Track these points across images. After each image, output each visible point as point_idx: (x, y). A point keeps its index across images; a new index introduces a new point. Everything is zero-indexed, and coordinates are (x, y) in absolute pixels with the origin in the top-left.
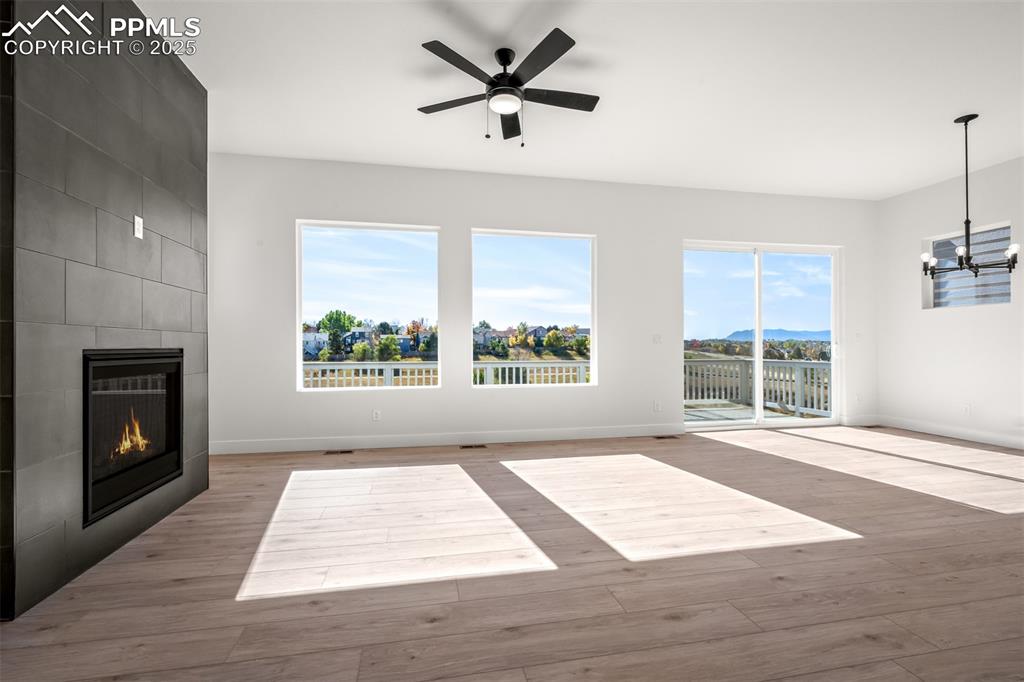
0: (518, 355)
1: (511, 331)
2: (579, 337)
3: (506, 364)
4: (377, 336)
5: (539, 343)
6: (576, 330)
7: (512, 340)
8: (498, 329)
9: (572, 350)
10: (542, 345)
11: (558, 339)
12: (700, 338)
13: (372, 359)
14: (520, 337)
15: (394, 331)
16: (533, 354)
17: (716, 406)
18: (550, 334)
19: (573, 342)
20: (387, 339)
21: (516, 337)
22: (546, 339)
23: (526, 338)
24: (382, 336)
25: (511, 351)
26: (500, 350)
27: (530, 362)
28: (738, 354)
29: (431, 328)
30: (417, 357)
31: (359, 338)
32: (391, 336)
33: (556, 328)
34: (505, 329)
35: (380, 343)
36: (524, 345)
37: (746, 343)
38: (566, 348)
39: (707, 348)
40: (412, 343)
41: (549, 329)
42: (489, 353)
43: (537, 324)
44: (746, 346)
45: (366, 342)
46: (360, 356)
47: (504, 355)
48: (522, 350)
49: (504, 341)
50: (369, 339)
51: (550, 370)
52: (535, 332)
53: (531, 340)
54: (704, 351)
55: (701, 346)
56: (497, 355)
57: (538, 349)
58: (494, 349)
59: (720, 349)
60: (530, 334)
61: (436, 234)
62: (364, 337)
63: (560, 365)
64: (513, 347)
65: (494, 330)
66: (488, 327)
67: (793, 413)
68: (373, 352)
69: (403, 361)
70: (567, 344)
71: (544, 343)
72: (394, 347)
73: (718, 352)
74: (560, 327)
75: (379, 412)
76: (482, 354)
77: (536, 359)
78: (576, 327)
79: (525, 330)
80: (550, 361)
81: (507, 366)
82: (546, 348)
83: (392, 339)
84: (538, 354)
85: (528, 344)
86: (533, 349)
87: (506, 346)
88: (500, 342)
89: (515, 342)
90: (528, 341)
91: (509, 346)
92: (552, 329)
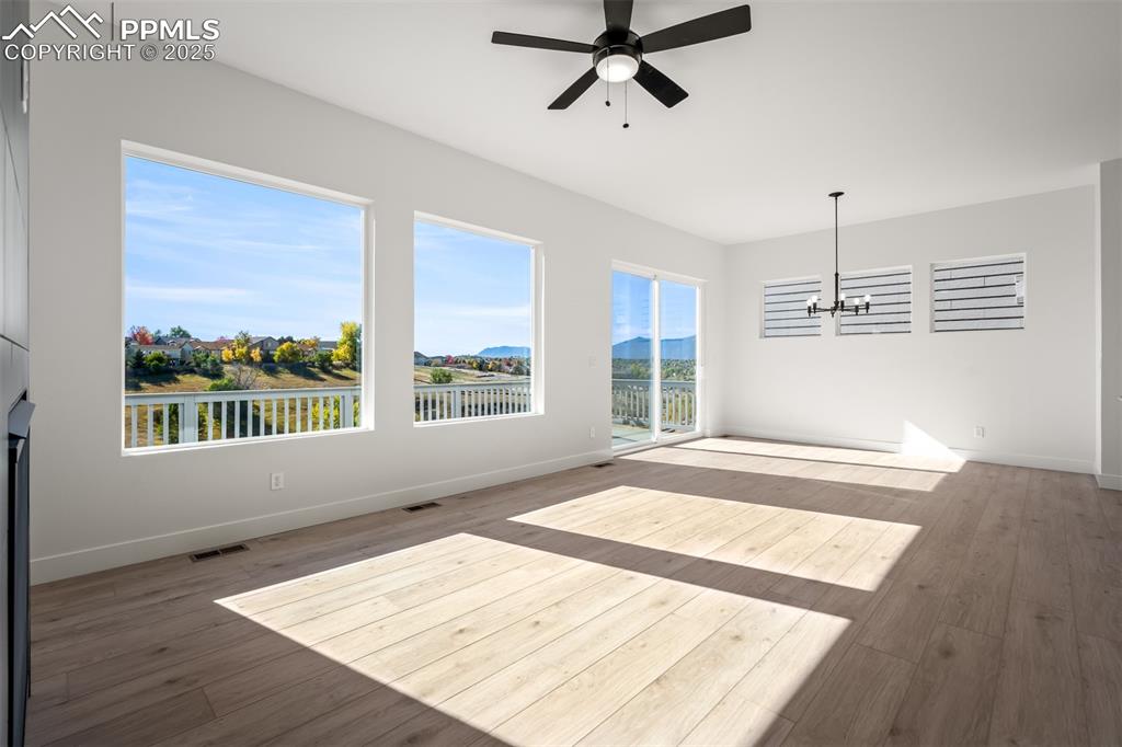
0: (237, 374)
1: (223, 343)
2: (324, 351)
5: (268, 358)
6: (317, 344)
7: (227, 354)
8: (203, 340)
9: (315, 367)
10: (273, 361)
11: (294, 354)
12: (454, 355)
14: (239, 350)
16: (261, 372)
18: (284, 346)
19: (314, 357)
21: (234, 350)
22: (278, 353)
23: (249, 353)
25: (227, 368)
26: (209, 367)
28: (491, 370)
33: (290, 339)
34: (213, 339)
37: (498, 359)
38: (305, 364)
39: (462, 364)
41: (282, 341)
42: (192, 372)
43: (264, 335)
44: (497, 362)
48: (243, 368)
49: (214, 354)
52: (262, 343)
53: (256, 354)
54: (460, 367)
55: (456, 362)
56: (205, 374)
57: (268, 365)
58: (198, 365)
59: (474, 365)
60: (254, 346)
64: (230, 362)
65: (197, 341)
66: (185, 335)
70: (307, 359)
71: (276, 358)
73: (472, 368)
74: (295, 339)
76: (178, 373)
77: (268, 378)
78: (317, 340)
79: (247, 341)
82: (279, 365)
84: (270, 372)
85: (252, 359)
86: (259, 365)
87: (218, 361)
88: (207, 356)
89: (231, 357)
90: (252, 355)
91: (222, 361)
92: (285, 341)
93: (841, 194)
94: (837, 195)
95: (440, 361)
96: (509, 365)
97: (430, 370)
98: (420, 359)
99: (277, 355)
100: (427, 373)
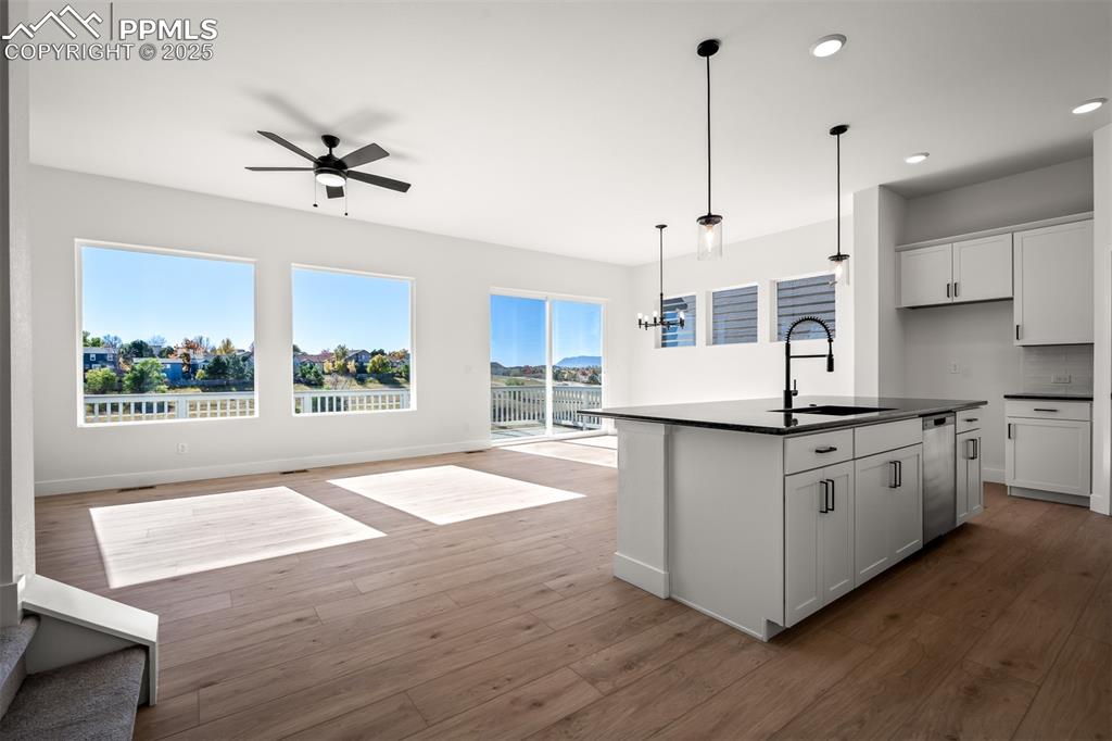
0: (335, 384)
1: (326, 355)
3: (318, 393)
4: (127, 360)
5: (361, 369)
6: (405, 355)
7: (328, 366)
8: (309, 353)
9: (401, 377)
10: (365, 372)
11: (384, 365)
12: (533, 365)
13: (120, 390)
14: (338, 363)
15: (156, 352)
16: (354, 382)
17: (526, 426)
18: (375, 358)
19: (401, 368)
20: (145, 364)
21: (333, 362)
23: (345, 365)
24: (135, 360)
25: (327, 378)
26: (312, 377)
27: (349, 390)
28: (566, 380)
29: (214, 350)
30: (192, 387)
31: (96, 363)
32: (151, 360)
33: (382, 352)
34: (318, 352)
35: (133, 369)
36: (344, 371)
37: (574, 369)
38: (393, 375)
39: (539, 374)
40: (184, 369)
41: (374, 354)
44: (574, 372)
45: (108, 368)
46: (98, 387)
47: (318, 384)
48: (340, 378)
49: (317, 367)
50: (114, 363)
51: (372, 398)
52: (358, 356)
53: (351, 366)
54: (536, 377)
55: (534, 372)
56: (309, 384)
57: (360, 375)
58: (304, 376)
60: (350, 358)
61: (253, 266)
62: (105, 360)
63: (383, 393)
64: (329, 374)
67: (581, 429)
68: (120, 381)
69: (171, 392)
70: (395, 370)
71: (368, 370)
72: (156, 374)
74: (386, 352)
75: (186, 445)
76: (299, 383)
77: (359, 387)
79: (344, 354)
80: (375, 389)
81: (319, 396)
82: (370, 375)
83: (153, 364)
84: (361, 381)
85: (348, 370)
86: (354, 376)
87: (320, 372)
88: (311, 368)
89: (331, 368)
90: (348, 367)
91: (323, 373)
92: (377, 354)
93: (665, 226)
94: (662, 227)
95: (517, 371)
96: (584, 374)
97: (506, 379)
98: (499, 369)
99: (369, 366)
100: (502, 382)
